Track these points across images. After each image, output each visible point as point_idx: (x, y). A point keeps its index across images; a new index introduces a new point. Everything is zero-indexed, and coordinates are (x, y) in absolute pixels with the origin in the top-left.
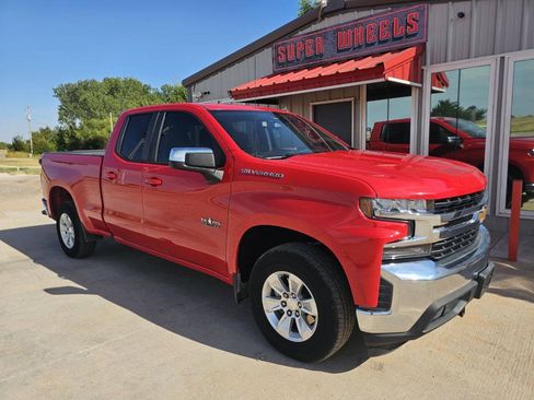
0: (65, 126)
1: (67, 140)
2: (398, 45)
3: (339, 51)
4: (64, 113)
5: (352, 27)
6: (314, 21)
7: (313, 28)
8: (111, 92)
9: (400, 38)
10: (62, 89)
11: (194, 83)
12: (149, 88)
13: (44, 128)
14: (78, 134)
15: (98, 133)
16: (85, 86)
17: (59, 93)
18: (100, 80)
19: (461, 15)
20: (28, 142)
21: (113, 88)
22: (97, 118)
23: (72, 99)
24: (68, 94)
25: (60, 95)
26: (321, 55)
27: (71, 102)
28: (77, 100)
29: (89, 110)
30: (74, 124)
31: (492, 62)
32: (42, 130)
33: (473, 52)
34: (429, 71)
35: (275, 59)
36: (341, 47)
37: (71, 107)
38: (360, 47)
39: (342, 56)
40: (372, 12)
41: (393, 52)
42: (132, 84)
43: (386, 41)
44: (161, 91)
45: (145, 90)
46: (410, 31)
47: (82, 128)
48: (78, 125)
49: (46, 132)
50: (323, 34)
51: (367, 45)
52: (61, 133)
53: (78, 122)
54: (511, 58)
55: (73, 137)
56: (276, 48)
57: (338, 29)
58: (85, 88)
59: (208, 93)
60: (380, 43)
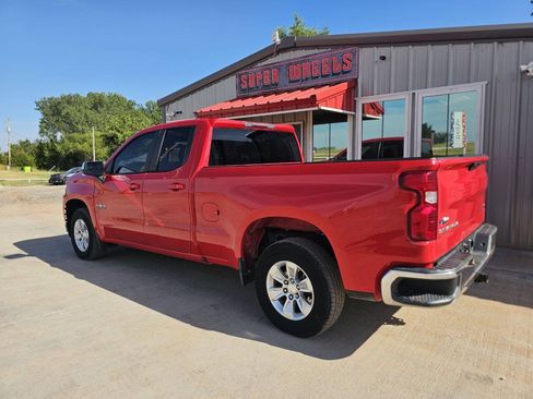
0: (45, 139)
1: (47, 153)
2: (336, 79)
3: (290, 82)
4: (45, 126)
5: (301, 62)
6: (271, 55)
7: (271, 61)
8: (95, 107)
9: (338, 74)
10: (45, 103)
11: (168, 104)
12: (134, 104)
13: (24, 140)
14: (59, 148)
15: (80, 147)
16: (69, 100)
17: (41, 106)
18: (84, 95)
19: (383, 58)
20: (7, 154)
21: (97, 103)
22: (78, 131)
23: (54, 112)
24: (51, 108)
25: (41, 108)
26: (277, 84)
27: (53, 115)
28: (59, 113)
29: (70, 124)
30: (55, 137)
31: (406, 96)
32: (21, 143)
33: (392, 88)
34: (361, 101)
35: (239, 86)
36: (292, 78)
37: (53, 120)
38: (307, 79)
39: (294, 86)
40: (316, 51)
41: (330, 85)
42: (117, 101)
43: (327, 76)
44: (145, 107)
45: (130, 105)
46: (346, 69)
47: (63, 141)
48: (59, 138)
49: (25, 144)
50: (278, 66)
51: (313, 78)
52: (41, 147)
53: (59, 135)
54: (421, 94)
55: (53, 150)
56: (240, 76)
57: (289, 64)
58: (69, 102)
59: (180, 113)
60: (323, 76)
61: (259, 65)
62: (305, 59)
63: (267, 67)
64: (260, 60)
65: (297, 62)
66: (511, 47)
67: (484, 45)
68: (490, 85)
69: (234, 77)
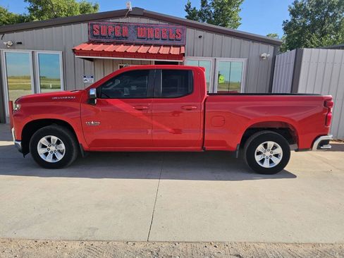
2: (171, 42)
3: (138, 38)
5: (146, 27)
6: (122, 16)
7: (121, 20)
9: (173, 40)
11: (3, 33)
31: (211, 59)
33: (204, 54)
35: (91, 31)
36: (140, 36)
39: (140, 41)
40: (158, 22)
43: (165, 40)
46: (178, 38)
50: (128, 25)
51: (155, 39)
56: (92, 25)
57: (137, 26)
59: (21, 43)
60: (162, 39)
61: (111, 20)
62: (150, 26)
63: (119, 24)
64: (112, 18)
65: (144, 26)
66: (256, 45)
67: (246, 42)
68: (248, 60)
69: (86, 24)
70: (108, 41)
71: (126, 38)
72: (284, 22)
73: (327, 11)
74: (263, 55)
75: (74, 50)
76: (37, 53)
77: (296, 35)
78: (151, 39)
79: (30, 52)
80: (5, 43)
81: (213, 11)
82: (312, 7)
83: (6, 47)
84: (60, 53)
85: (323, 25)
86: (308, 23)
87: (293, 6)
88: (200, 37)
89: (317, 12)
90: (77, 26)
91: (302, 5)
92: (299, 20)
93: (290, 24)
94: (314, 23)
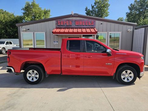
9: (90, 26)
11: (22, 26)
31: (106, 33)
33: (103, 31)
36: (76, 25)
59: (29, 29)
60: (86, 25)
61: (65, 19)
62: (80, 20)
65: (78, 21)
66: (125, 26)
68: (122, 32)
69: (55, 21)
70: (64, 27)
71: (71, 26)
72: (126, 13)
73: (146, 7)
74: (128, 30)
75: (52, 32)
76: (35, 33)
77: (132, 18)
78: (81, 26)
79: (32, 33)
80: (23, 30)
81: (97, 10)
82: (139, 6)
83: (23, 31)
84: (44, 33)
85: (144, 14)
86: (137, 13)
87: (130, 6)
88: (101, 24)
89: (141, 8)
90: (51, 22)
91: (134, 5)
92: (134, 12)
93: (129, 14)
94: (140, 13)
